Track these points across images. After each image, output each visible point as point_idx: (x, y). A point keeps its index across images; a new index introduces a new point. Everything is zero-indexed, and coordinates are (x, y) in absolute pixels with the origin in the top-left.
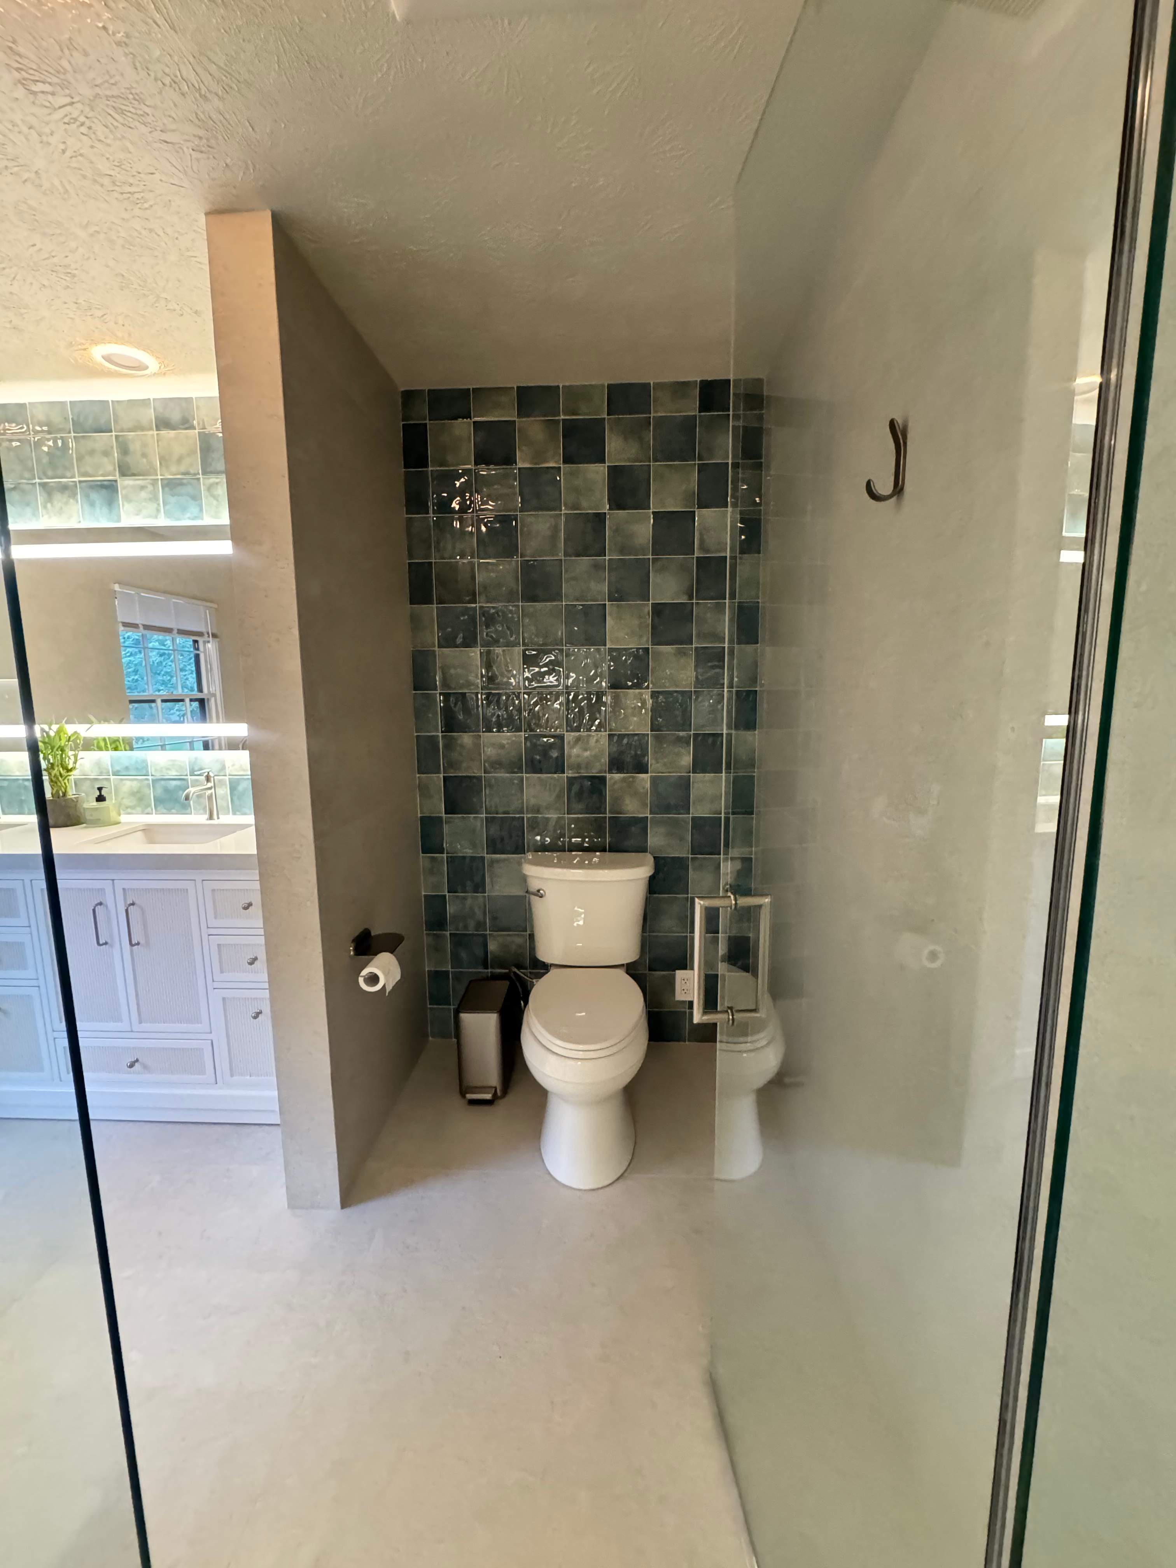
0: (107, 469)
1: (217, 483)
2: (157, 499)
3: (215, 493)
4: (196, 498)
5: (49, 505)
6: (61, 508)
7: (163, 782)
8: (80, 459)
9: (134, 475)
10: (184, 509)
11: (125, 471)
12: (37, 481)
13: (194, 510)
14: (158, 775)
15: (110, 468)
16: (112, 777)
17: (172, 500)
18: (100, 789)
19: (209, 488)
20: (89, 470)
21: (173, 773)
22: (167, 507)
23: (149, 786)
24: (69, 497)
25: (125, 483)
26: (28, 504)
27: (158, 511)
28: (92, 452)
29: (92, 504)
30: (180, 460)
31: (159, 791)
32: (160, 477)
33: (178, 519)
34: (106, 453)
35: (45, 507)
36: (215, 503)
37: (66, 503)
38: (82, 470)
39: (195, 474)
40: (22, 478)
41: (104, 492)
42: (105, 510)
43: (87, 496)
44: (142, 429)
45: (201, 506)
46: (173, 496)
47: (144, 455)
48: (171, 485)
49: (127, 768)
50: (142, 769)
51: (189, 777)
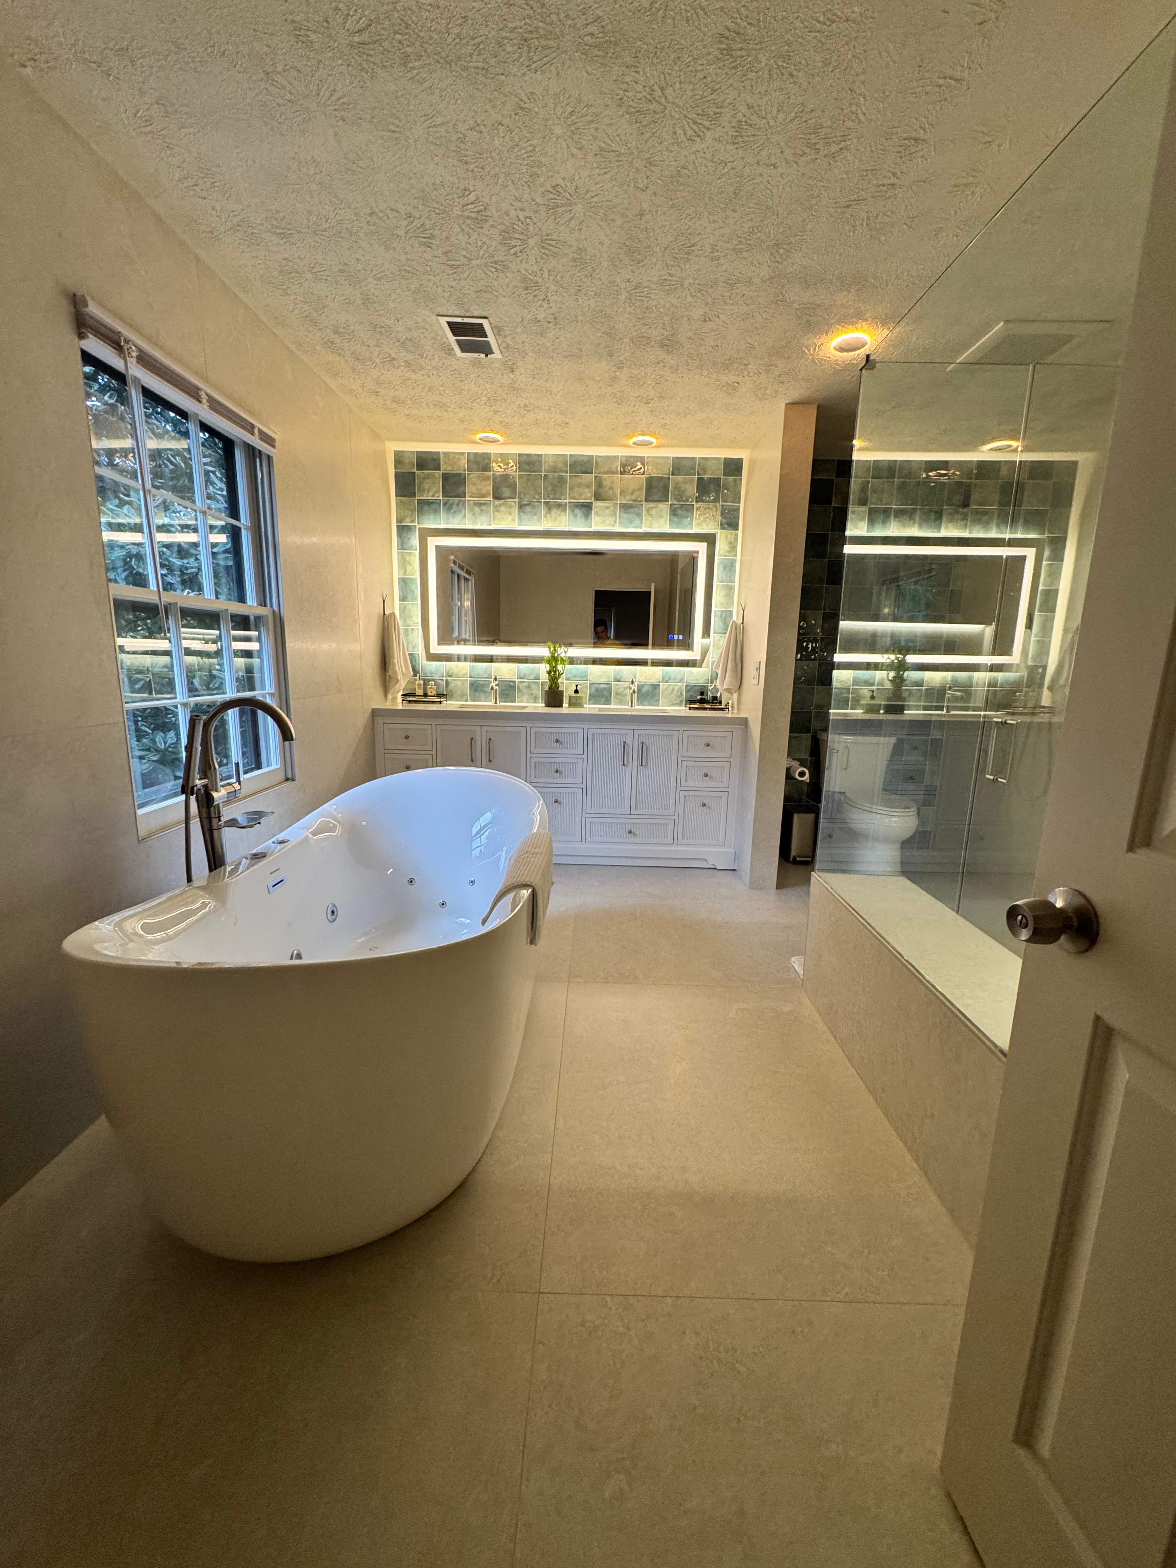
0: (587, 496)
1: (653, 508)
2: (616, 515)
3: (651, 513)
4: (639, 515)
5: (548, 516)
6: (556, 518)
7: (596, 685)
8: (571, 489)
9: (603, 500)
10: (631, 522)
11: (598, 497)
12: (543, 500)
13: (637, 522)
14: (594, 681)
15: (589, 495)
16: (565, 681)
17: (626, 516)
18: (577, 686)
19: (648, 511)
20: (577, 496)
21: (603, 680)
22: (621, 520)
23: (587, 687)
24: (562, 511)
25: (597, 505)
26: (535, 514)
27: (615, 522)
28: (579, 485)
29: (575, 516)
30: (632, 493)
31: (593, 690)
32: (619, 502)
33: (627, 527)
34: (588, 486)
35: (546, 517)
36: (650, 519)
37: (559, 515)
38: (572, 495)
39: (640, 501)
40: (534, 498)
41: (584, 509)
42: (583, 519)
43: (573, 511)
44: (612, 473)
45: (642, 520)
46: (626, 513)
47: (611, 488)
48: (625, 507)
49: (575, 676)
50: (584, 676)
51: (613, 683)
